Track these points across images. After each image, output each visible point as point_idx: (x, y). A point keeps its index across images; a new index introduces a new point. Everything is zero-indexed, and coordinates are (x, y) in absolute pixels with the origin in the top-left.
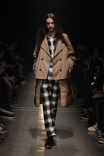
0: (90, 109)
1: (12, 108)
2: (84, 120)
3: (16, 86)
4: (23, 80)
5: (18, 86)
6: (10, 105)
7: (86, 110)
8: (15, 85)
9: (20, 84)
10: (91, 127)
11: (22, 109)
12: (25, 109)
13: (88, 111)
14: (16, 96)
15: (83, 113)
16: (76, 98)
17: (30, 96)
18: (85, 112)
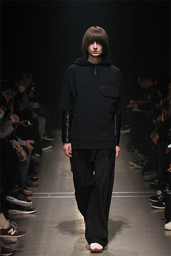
0: (167, 190)
1: (30, 195)
2: (157, 211)
3: (34, 156)
4: (47, 144)
5: (38, 155)
6: (25, 190)
7: (159, 192)
8: (33, 154)
9: (41, 152)
11: (47, 195)
12: (51, 195)
13: (164, 194)
14: (35, 174)
15: (156, 198)
16: (143, 173)
17: (60, 172)
18: (159, 196)
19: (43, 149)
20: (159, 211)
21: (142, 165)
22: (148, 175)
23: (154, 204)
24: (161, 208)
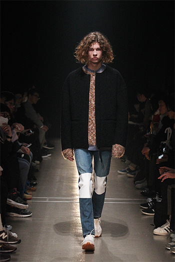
0: (157, 198)
2: (147, 217)
3: (34, 163)
5: (38, 162)
6: (25, 195)
7: (150, 200)
8: (33, 161)
9: (41, 160)
10: (159, 228)
11: (45, 199)
12: (50, 200)
13: (154, 201)
14: (35, 179)
15: (146, 205)
16: (134, 182)
17: (58, 179)
18: (150, 203)
19: (43, 157)
20: (149, 217)
21: (134, 174)
22: (139, 183)
23: (145, 211)
24: (151, 214)
